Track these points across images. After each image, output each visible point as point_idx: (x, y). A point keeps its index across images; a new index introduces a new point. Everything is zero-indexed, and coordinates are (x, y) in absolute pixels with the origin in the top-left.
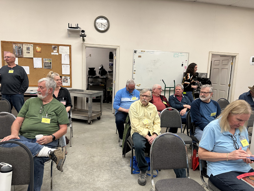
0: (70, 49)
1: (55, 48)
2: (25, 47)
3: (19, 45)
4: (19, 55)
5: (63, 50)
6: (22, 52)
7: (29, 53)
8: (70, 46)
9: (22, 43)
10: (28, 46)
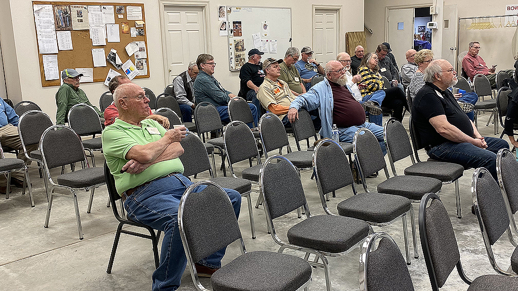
0: (143, 10)
1: (120, 9)
2: (74, 11)
3: (63, 8)
4: (66, 25)
5: (133, 13)
6: (70, 20)
7: (82, 21)
8: (142, 5)
9: (69, 4)
10: (79, 9)
